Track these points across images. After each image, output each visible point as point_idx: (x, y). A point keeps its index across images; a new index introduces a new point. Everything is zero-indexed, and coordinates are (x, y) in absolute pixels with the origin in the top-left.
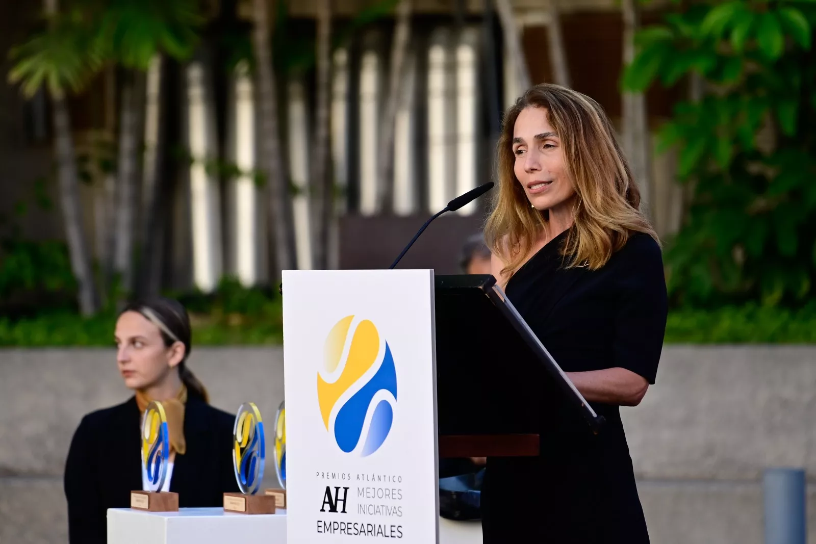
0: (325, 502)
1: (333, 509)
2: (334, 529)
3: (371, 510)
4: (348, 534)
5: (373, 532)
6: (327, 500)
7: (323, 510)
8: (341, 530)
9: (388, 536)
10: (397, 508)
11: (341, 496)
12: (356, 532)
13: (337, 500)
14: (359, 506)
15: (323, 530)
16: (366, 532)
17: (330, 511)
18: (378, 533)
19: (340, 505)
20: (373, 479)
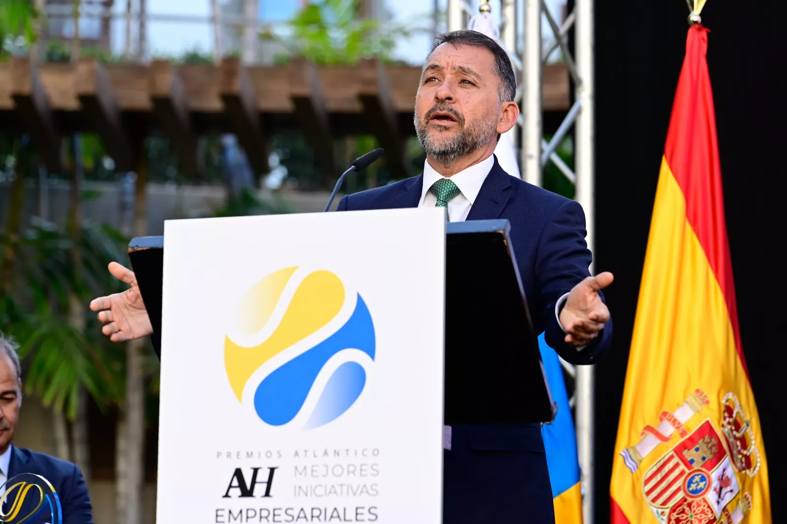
0: (230, 486)
1: (247, 493)
2: (247, 517)
3: (319, 491)
4: (274, 521)
5: (322, 517)
6: (235, 483)
7: (227, 496)
8: (261, 517)
9: (350, 521)
10: (368, 486)
11: (263, 476)
12: (290, 518)
13: (254, 481)
14: (297, 488)
15: (226, 518)
16: (309, 517)
17: (240, 497)
18: (332, 517)
19: (260, 489)
20: (326, 453)
